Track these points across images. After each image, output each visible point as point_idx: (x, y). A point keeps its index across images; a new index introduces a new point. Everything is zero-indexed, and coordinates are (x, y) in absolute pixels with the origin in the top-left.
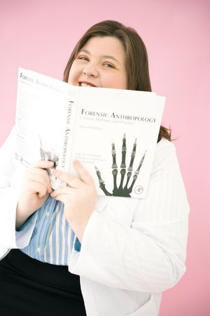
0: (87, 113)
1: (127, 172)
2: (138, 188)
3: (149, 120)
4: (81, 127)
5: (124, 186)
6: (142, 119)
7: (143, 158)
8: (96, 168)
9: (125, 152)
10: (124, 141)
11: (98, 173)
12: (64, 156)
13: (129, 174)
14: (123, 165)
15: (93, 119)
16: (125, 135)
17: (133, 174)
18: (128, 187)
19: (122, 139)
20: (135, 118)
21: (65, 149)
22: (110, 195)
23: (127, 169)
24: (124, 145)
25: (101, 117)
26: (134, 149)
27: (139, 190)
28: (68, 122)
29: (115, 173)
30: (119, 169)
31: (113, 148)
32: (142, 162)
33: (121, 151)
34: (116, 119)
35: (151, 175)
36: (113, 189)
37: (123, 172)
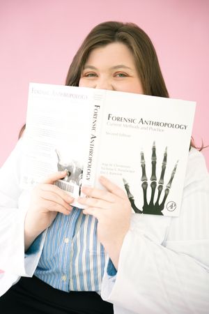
0: (114, 119)
1: (158, 185)
2: (170, 204)
3: (180, 127)
4: (107, 133)
5: (155, 202)
6: (172, 126)
7: (175, 169)
8: (124, 180)
9: (155, 162)
10: (154, 150)
11: (126, 187)
12: (89, 166)
13: (161, 187)
14: (153, 177)
15: (120, 125)
16: (154, 143)
17: (164, 188)
18: (160, 203)
19: (152, 147)
20: (165, 125)
21: (90, 159)
22: (140, 212)
23: (157, 181)
24: (154, 154)
25: (128, 123)
26: (165, 159)
27: (171, 207)
28: (94, 128)
29: (144, 186)
30: (149, 182)
31: (143, 158)
32: (174, 173)
33: (151, 161)
34: (145, 125)
35: (184, 189)
36: (143, 205)
37: (154, 185)
